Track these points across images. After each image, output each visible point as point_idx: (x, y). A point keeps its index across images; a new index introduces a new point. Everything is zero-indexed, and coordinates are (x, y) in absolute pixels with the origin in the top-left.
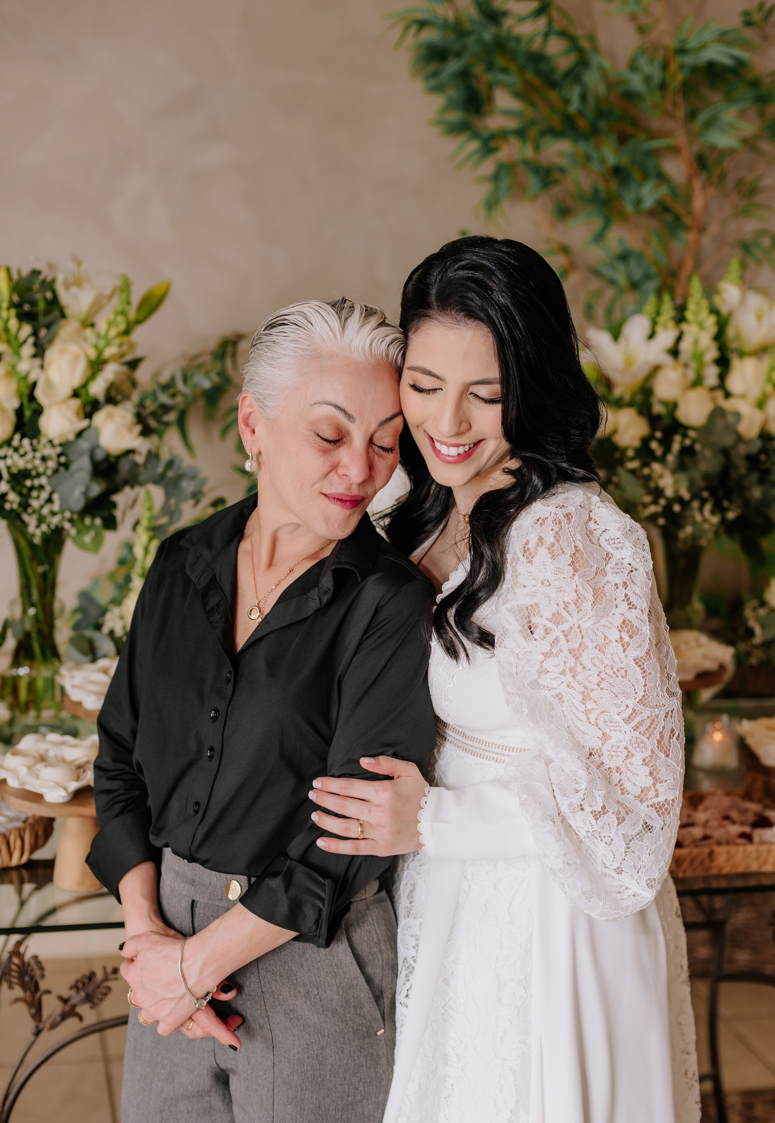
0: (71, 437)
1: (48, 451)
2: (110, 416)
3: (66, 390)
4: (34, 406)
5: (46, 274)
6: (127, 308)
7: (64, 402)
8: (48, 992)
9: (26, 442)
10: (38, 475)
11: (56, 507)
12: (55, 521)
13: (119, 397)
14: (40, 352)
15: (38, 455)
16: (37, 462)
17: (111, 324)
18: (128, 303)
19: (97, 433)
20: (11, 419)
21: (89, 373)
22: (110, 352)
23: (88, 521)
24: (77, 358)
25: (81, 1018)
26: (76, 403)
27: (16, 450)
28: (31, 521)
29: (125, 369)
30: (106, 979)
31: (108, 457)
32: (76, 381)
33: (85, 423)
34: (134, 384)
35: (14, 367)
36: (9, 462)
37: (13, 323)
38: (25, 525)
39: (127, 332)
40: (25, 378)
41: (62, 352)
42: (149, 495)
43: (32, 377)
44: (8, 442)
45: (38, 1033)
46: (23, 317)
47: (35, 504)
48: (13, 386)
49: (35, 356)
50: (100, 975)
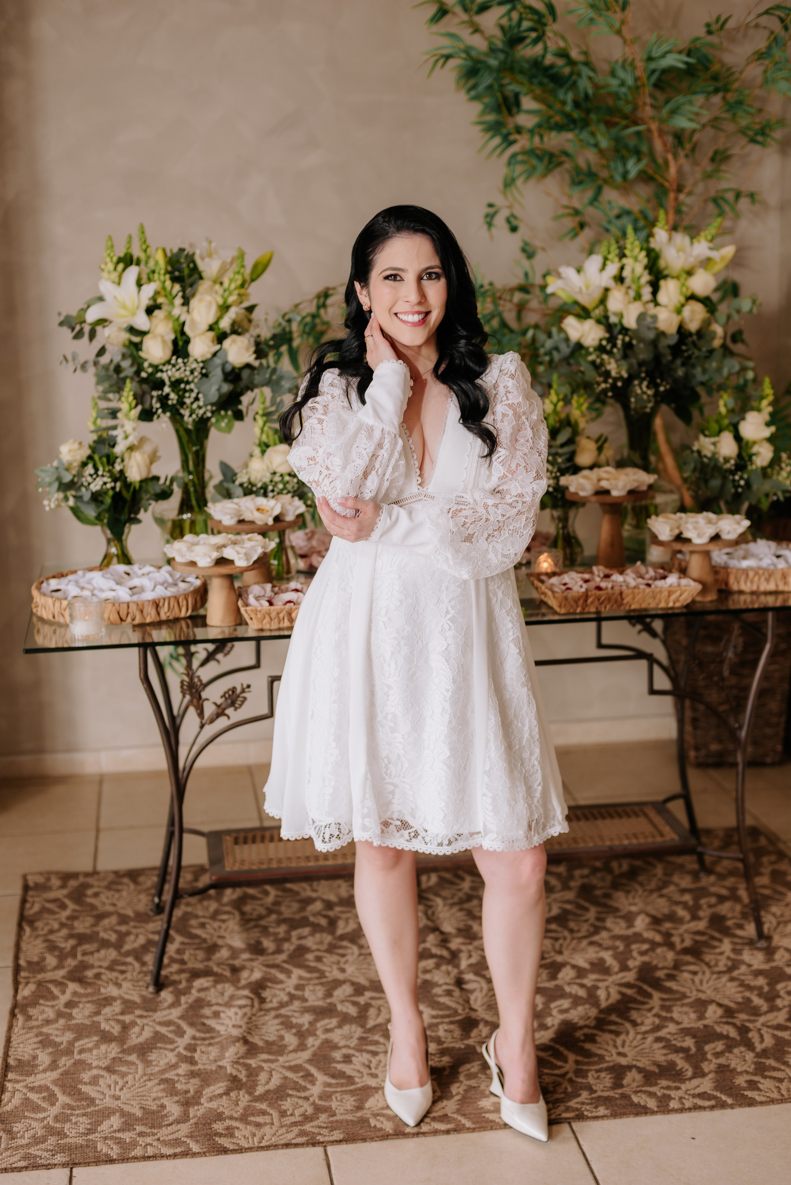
0: (209, 356)
1: (194, 365)
2: (234, 341)
3: (205, 327)
4: (184, 338)
5: (189, 250)
6: (242, 270)
7: (203, 333)
8: (207, 699)
9: (180, 360)
10: (188, 383)
11: (201, 403)
12: (201, 412)
13: (240, 330)
14: (186, 302)
15: (188, 368)
16: (188, 373)
17: (231, 281)
18: (243, 266)
19: (226, 354)
20: (170, 347)
21: (219, 314)
22: (232, 299)
23: (223, 413)
24: (210, 304)
25: (229, 717)
26: (211, 334)
27: (174, 366)
28: (186, 412)
29: (243, 311)
30: (243, 691)
31: (234, 369)
32: (211, 320)
33: (218, 347)
34: (250, 321)
35: (170, 313)
36: (169, 373)
37: (168, 283)
38: (182, 416)
39: (242, 286)
40: (178, 319)
41: (201, 300)
42: (262, 394)
43: (182, 319)
44: (169, 362)
45: (202, 726)
46: (174, 280)
47: (188, 401)
48: (170, 325)
49: (183, 304)
50: (239, 690)
